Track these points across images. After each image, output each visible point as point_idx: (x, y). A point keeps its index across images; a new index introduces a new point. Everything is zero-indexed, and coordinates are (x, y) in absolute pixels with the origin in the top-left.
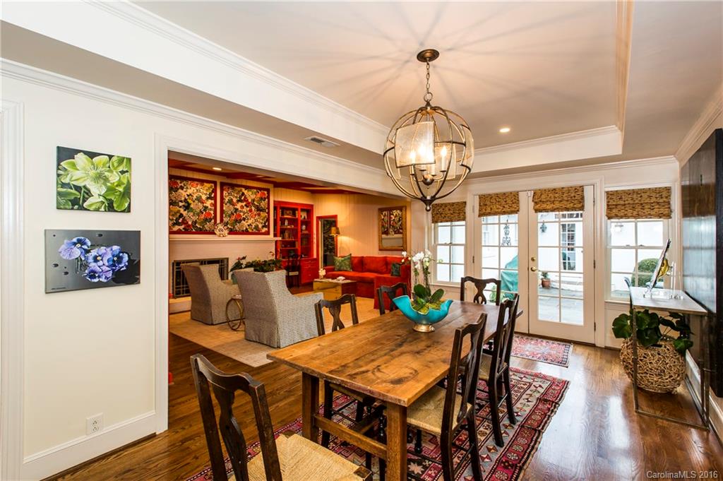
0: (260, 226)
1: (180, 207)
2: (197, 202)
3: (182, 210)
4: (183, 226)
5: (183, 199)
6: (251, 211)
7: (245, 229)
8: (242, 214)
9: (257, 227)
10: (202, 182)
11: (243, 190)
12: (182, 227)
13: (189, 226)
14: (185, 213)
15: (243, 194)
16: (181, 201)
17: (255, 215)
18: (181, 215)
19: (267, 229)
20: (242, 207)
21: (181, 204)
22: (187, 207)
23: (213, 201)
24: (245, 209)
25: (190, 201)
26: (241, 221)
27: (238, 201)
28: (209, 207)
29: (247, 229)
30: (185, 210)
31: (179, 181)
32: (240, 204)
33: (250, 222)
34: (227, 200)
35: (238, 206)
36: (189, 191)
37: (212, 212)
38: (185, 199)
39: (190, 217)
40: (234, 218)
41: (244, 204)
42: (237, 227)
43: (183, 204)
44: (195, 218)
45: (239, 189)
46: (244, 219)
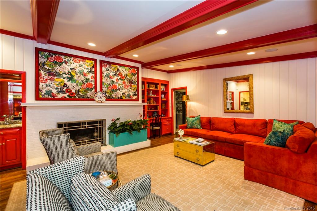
0: (132, 94)
1: (65, 78)
2: (79, 74)
3: (66, 81)
4: (67, 94)
5: (67, 72)
6: (124, 83)
7: (120, 96)
8: (117, 85)
9: (129, 95)
10: (84, 58)
11: (118, 67)
12: (66, 95)
13: (73, 94)
14: (69, 84)
15: (118, 70)
16: (65, 73)
17: (128, 86)
18: (65, 85)
19: (137, 97)
20: (117, 80)
21: (65, 76)
22: (71, 79)
23: (94, 75)
24: (120, 82)
25: (73, 74)
26: (116, 90)
27: (114, 75)
28: (90, 79)
29: (121, 97)
30: (69, 81)
31: (63, 57)
32: (116, 78)
33: (124, 91)
34: (105, 74)
35: (115, 79)
36: (73, 66)
37: (93, 83)
38: (69, 72)
39: (73, 87)
40: (110, 88)
41: (119, 78)
42: (114, 95)
43: (67, 75)
44: (77, 88)
45: (115, 66)
46: (119, 89)
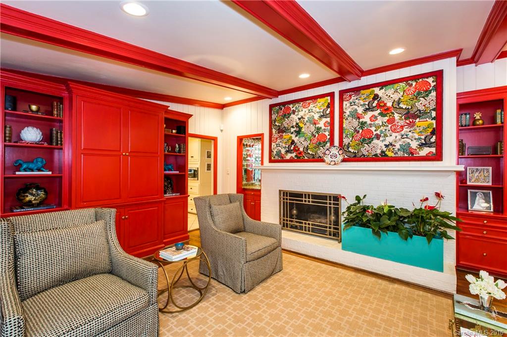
1: (292, 133)
2: (308, 124)
3: (293, 136)
4: (295, 154)
5: (294, 124)
6: (391, 121)
7: (379, 152)
8: (373, 129)
10: (314, 98)
11: (377, 90)
12: (293, 155)
13: (300, 153)
14: (296, 139)
15: (376, 97)
16: (293, 127)
17: (402, 127)
18: (293, 142)
20: (373, 118)
21: (292, 130)
22: (298, 133)
23: (328, 120)
24: (380, 120)
25: (301, 125)
26: (371, 139)
27: (366, 110)
28: (323, 127)
29: (383, 152)
30: (296, 136)
31: (291, 106)
32: (370, 114)
33: (389, 140)
34: (348, 113)
35: (367, 118)
36: (301, 114)
37: (327, 133)
38: (297, 124)
39: (301, 143)
40: (358, 138)
41: (376, 113)
42: (365, 150)
43: (294, 129)
44: (306, 144)
45: (367, 92)
46: (378, 137)
